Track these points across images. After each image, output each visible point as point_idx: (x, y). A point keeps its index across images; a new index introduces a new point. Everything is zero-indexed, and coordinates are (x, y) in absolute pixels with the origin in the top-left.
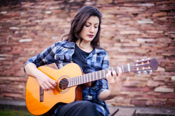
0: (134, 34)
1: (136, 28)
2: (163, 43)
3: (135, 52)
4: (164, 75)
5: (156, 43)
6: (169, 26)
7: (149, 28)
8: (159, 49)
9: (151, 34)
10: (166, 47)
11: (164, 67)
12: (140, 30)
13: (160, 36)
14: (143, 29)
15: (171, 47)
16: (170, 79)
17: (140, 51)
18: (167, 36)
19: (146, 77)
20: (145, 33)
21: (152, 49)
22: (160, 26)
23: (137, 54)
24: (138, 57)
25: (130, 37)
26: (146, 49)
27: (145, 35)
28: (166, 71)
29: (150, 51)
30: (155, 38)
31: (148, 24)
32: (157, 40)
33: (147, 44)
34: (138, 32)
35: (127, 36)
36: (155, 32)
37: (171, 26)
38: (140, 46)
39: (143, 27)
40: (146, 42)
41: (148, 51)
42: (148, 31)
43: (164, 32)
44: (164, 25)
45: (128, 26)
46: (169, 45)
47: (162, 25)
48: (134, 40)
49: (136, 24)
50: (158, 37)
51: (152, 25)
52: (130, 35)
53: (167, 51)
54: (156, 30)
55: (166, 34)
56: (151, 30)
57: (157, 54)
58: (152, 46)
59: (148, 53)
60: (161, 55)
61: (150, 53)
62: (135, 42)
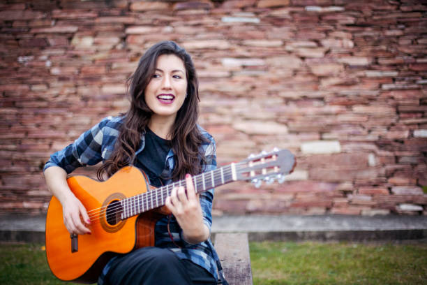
0: (216, 49)
1: (219, 35)
2: (281, 68)
3: (218, 89)
4: (286, 141)
5: (266, 69)
6: (295, 28)
7: (250, 33)
8: (273, 82)
9: (254, 46)
10: (288, 78)
11: (286, 124)
12: (229, 38)
13: (276, 53)
14: (237, 36)
15: (299, 78)
16: (299, 150)
17: (229, 87)
18: (290, 52)
19: (246, 148)
20: (240, 45)
21: (258, 83)
22: (275, 29)
23: (224, 95)
24: (226, 102)
25: (206, 55)
26: (244, 83)
27: (240, 51)
28: (291, 132)
29: (254, 88)
30: (263, 58)
31: (247, 24)
32: (269, 61)
33: (245, 72)
34: (224, 44)
35: (201, 53)
36: (264, 43)
37: (299, 30)
38: (231, 75)
39: (236, 32)
40: (244, 67)
41: (248, 87)
42: (248, 42)
43: (284, 44)
44: (285, 28)
45: (201, 29)
46: (295, 72)
47: (279, 26)
48: (215, 63)
49: (221, 25)
50: (271, 56)
51: (257, 26)
52: (207, 49)
53: (290, 86)
54: (267, 38)
55: (289, 48)
56: (253, 38)
57: (270, 93)
58: (256, 77)
59: (248, 91)
60: (279, 96)
61: (253, 93)
62: (218, 67)
